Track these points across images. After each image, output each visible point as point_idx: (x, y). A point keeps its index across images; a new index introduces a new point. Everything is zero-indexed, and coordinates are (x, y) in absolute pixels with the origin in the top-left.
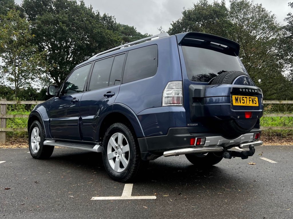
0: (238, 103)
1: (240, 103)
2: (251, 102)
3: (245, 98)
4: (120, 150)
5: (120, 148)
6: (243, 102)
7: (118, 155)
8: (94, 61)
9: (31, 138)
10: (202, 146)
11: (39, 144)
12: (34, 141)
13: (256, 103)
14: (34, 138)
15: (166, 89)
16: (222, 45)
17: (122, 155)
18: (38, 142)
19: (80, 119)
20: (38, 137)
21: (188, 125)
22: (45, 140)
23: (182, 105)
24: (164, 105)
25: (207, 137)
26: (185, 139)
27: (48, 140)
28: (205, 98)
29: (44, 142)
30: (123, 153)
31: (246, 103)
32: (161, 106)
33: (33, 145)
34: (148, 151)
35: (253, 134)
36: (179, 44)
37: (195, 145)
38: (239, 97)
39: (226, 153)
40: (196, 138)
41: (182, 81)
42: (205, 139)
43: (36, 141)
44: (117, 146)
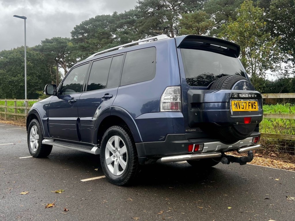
0: (237, 109)
1: (240, 108)
2: (250, 107)
3: (245, 103)
4: (117, 153)
5: (118, 150)
6: (243, 107)
7: (116, 159)
8: (93, 61)
9: (30, 138)
10: (200, 153)
11: (38, 142)
12: (33, 140)
13: (255, 108)
14: (33, 137)
15: (164, 95)
16: (221, 47)
17: (120, 158)
18: (37, 140)
19: (78, 119)
20: (36, 135)
21: (186, 130)
22: (43, 139)
23: (180, 110)
24: (161, 110)
25: (205, 144)
26: (183, 146)
27: (46, 139)
28: (203, 104)
29: (43, 141)
30: (120, 156)
31: (246, 108)
32: (160, 111)
33: (32, 144)
34: (146, 156)
35: (252, 138)
36: (178, 47)
37: (193, 151)
38: (238, 102)
39: (224, 159)
40: (194, 144)
41: (181, 86)
42: (202, 145)
43: (35, 140)
44: (114, 149)
